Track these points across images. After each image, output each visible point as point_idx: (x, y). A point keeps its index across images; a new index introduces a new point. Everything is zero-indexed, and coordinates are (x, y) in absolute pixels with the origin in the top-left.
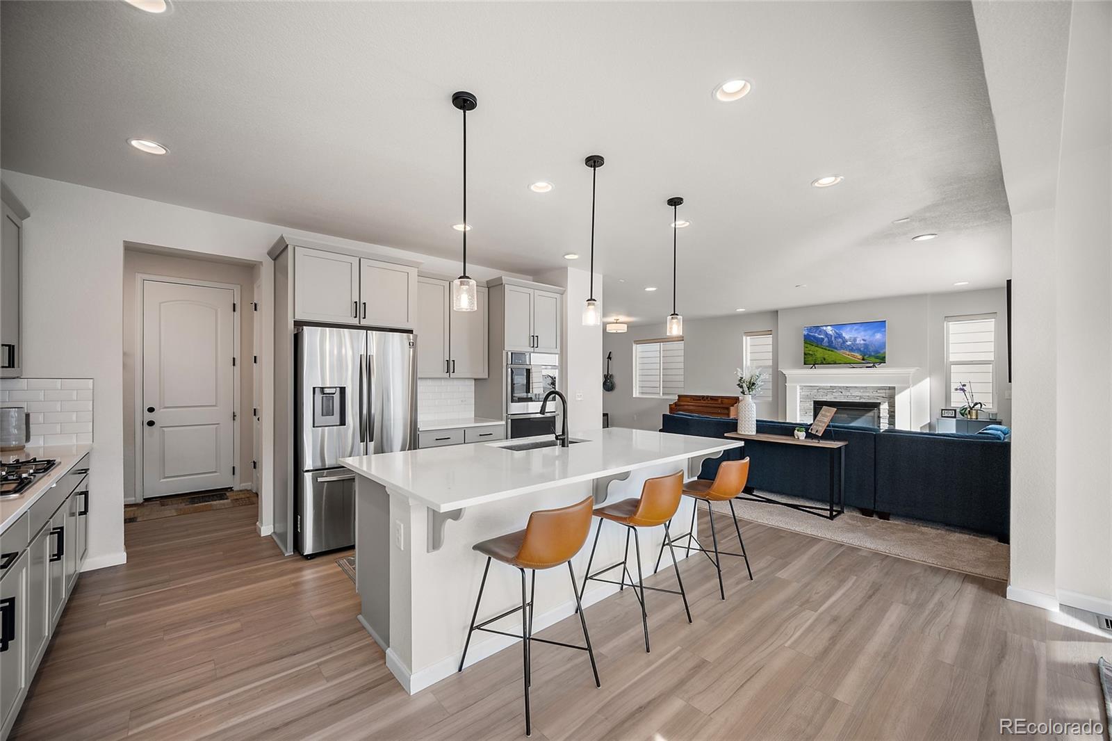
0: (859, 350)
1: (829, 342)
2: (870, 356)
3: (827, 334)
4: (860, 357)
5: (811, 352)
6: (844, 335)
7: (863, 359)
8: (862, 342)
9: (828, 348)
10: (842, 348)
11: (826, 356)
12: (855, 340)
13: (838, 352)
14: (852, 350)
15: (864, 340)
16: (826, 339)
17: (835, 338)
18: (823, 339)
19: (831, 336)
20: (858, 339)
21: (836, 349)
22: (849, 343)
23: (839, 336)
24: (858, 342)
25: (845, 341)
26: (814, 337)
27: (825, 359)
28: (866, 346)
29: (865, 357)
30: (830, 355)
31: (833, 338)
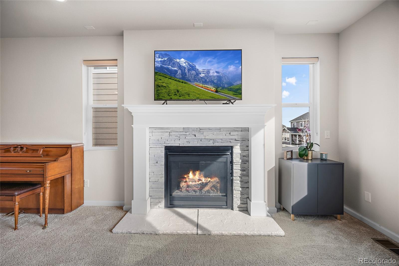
0: (212, 82)
1: (182, 74)
2: (223, 88)
3: (180, 67)
4: (214, 89)
5: (164, 85)
6: (197, 67)
7: (217, 92)
8: (215, 74)
9: (181, 80)
10: (195, 80)
11: (179, 88)
12: (208, 72)
13: (191, 84)
14: (205, 82)
15: (216, 72)
16: (179, 72)
17: (189, 70)
18: (176, 71)
19: (185, 68)
20: (211, 72)
21: (190, 81)
22: (202, 75)
23: (193, 68)
24: (211, 74)
25: (198, 73)
26: (168, 69)
27: (178, 91)
28: (219, 78)
29: (219, 89)
30: (183, 87)
31: (186, 71)
